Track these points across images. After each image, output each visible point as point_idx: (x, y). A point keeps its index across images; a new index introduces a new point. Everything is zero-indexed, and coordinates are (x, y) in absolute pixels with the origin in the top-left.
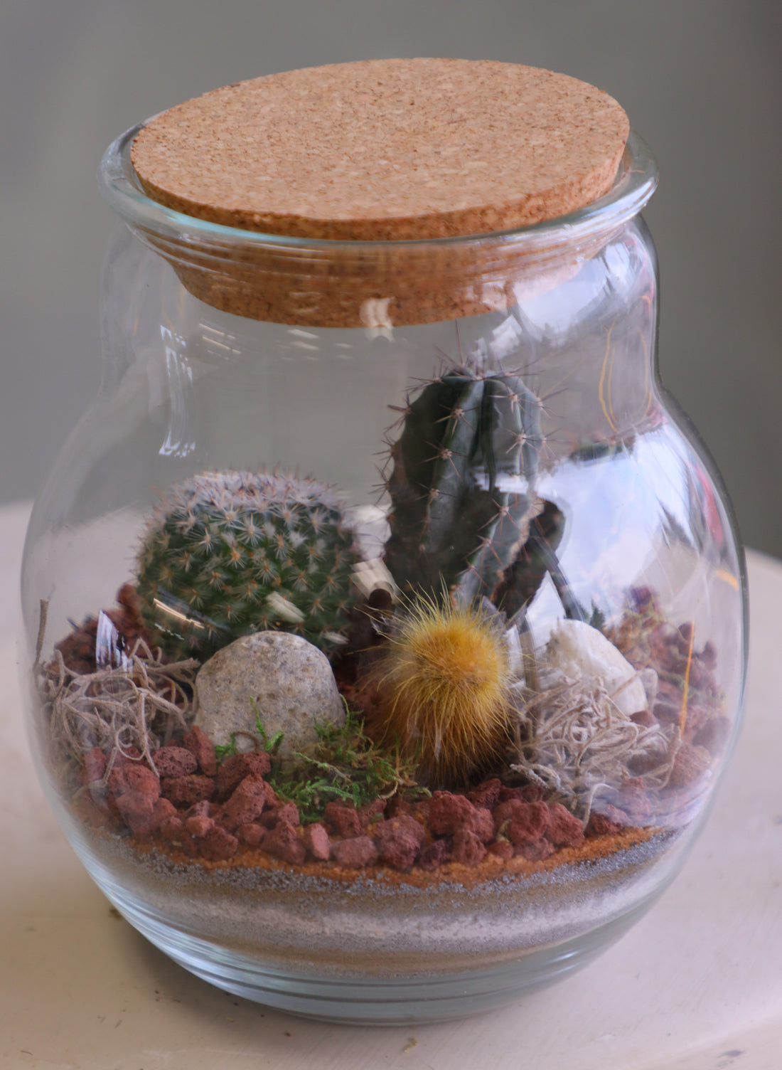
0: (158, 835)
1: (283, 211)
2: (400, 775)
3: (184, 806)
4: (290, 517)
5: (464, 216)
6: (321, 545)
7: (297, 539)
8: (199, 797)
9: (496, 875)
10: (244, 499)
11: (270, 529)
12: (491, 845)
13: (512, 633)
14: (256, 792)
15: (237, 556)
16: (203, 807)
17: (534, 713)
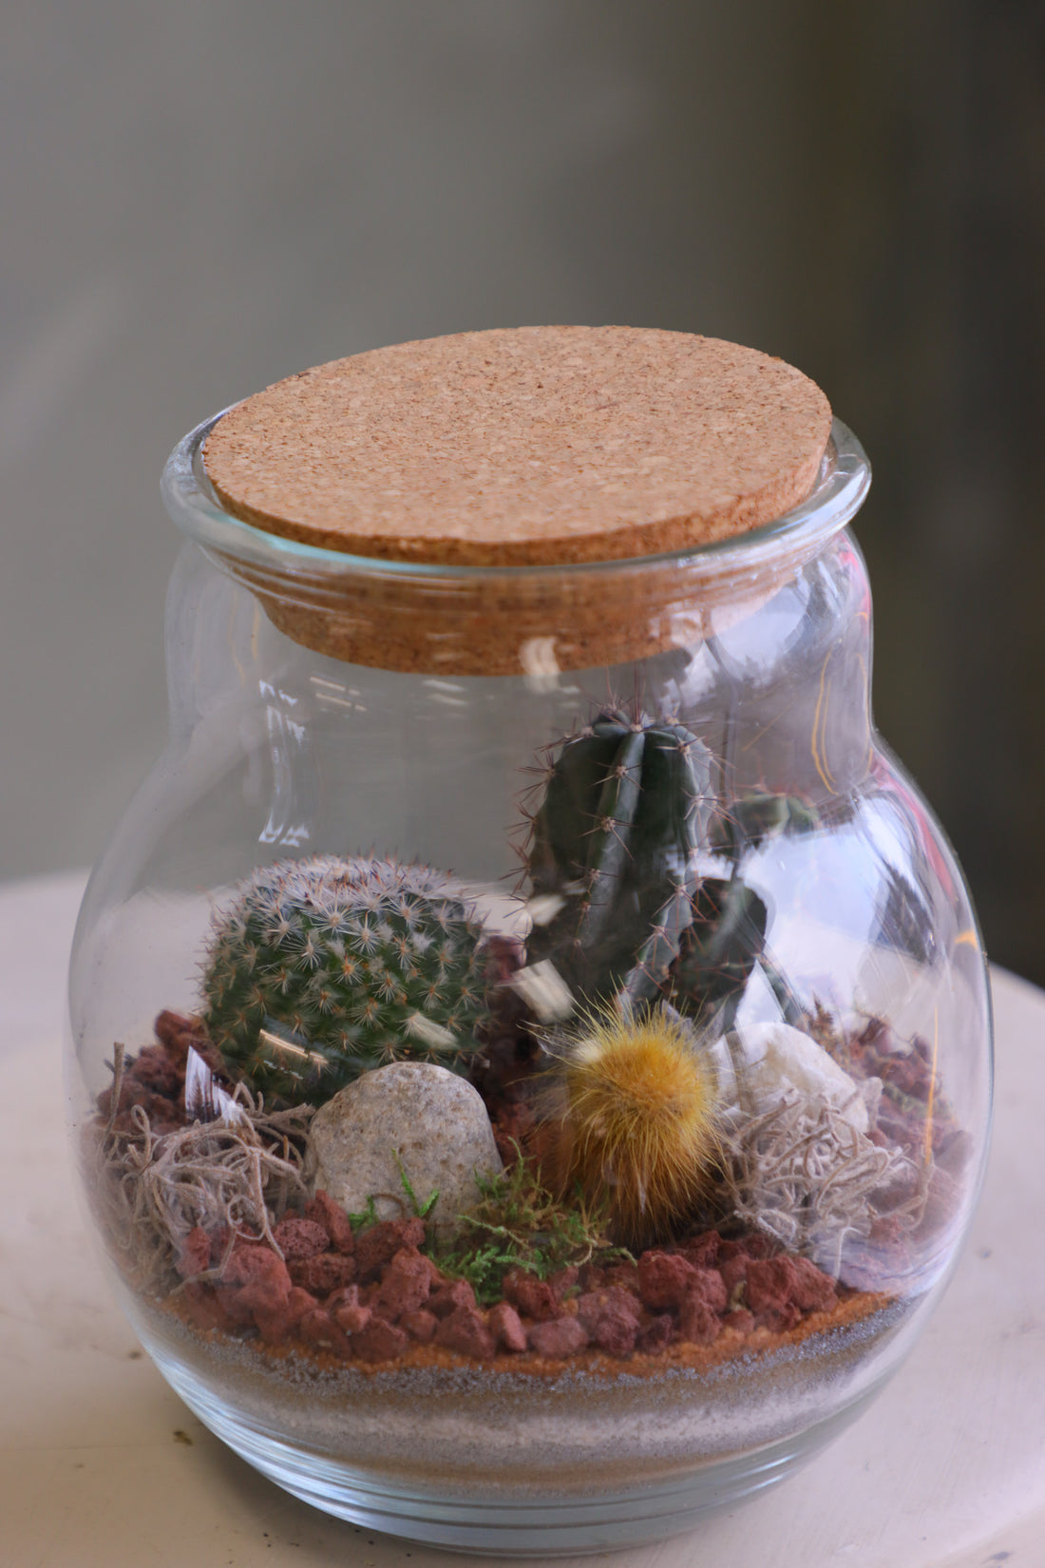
0: (298, 1333)
1: (435, 533)
2: (590, 1234)
3: (321, 1294)
4: (411, 915)
5: (665, 528)
6: (449, 947)
7: (422, 942)
8: (339, 1282)
9: (734, 1355)
10: (348, 896)
11: (386, 932)
12: (726, 1316)
13: (720, 1047)
14: (419, 1269)
15: (350, 968)
16: (352, 1294)
17: (746, 1145)
